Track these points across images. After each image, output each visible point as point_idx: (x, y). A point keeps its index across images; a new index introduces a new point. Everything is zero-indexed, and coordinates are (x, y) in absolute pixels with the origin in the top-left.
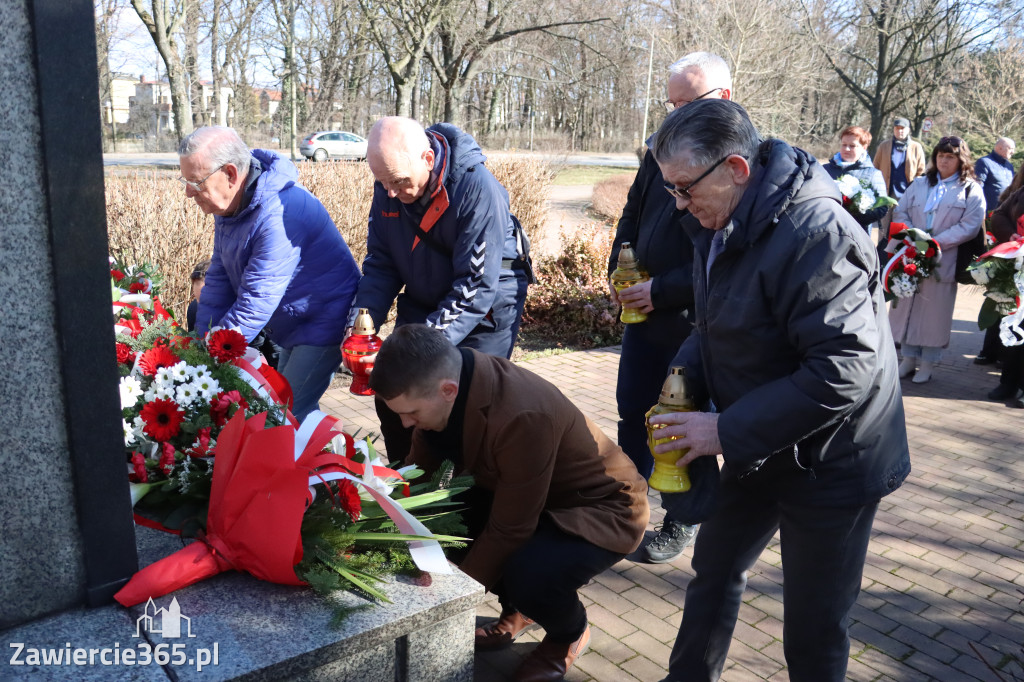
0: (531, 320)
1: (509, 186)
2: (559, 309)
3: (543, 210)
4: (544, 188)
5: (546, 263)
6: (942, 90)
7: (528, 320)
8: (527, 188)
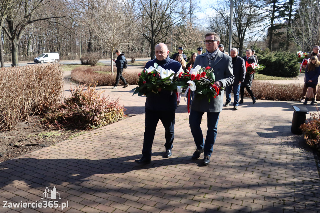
0: (67, 123)
1: (50, 74)
2: (76, 117)
3: (62, 81)
4: (62, 74)
5: (66, 100)
6: (172, 36)
7: (65, 122)
8: (56, 74)
